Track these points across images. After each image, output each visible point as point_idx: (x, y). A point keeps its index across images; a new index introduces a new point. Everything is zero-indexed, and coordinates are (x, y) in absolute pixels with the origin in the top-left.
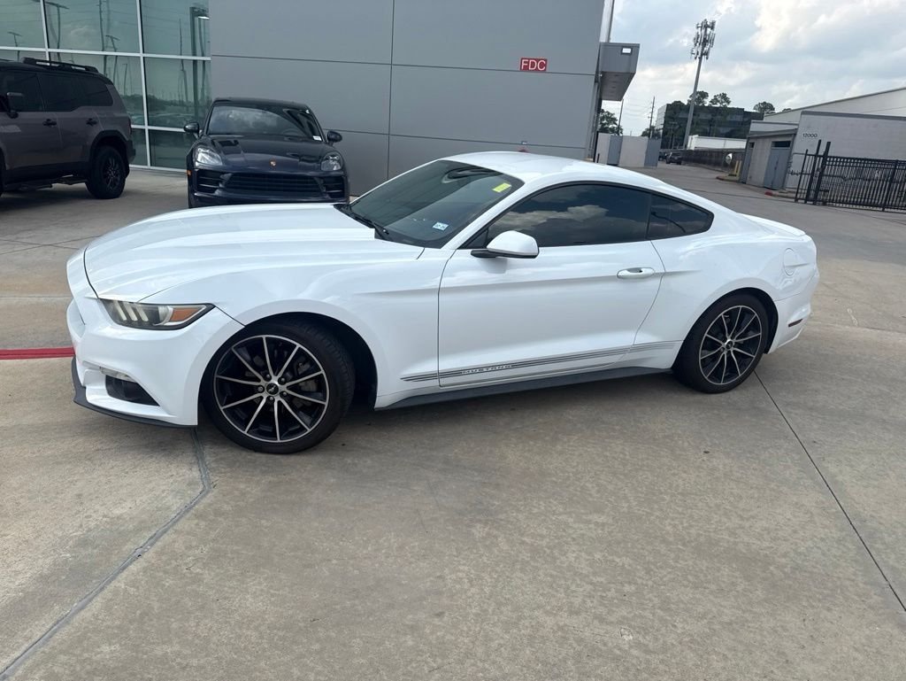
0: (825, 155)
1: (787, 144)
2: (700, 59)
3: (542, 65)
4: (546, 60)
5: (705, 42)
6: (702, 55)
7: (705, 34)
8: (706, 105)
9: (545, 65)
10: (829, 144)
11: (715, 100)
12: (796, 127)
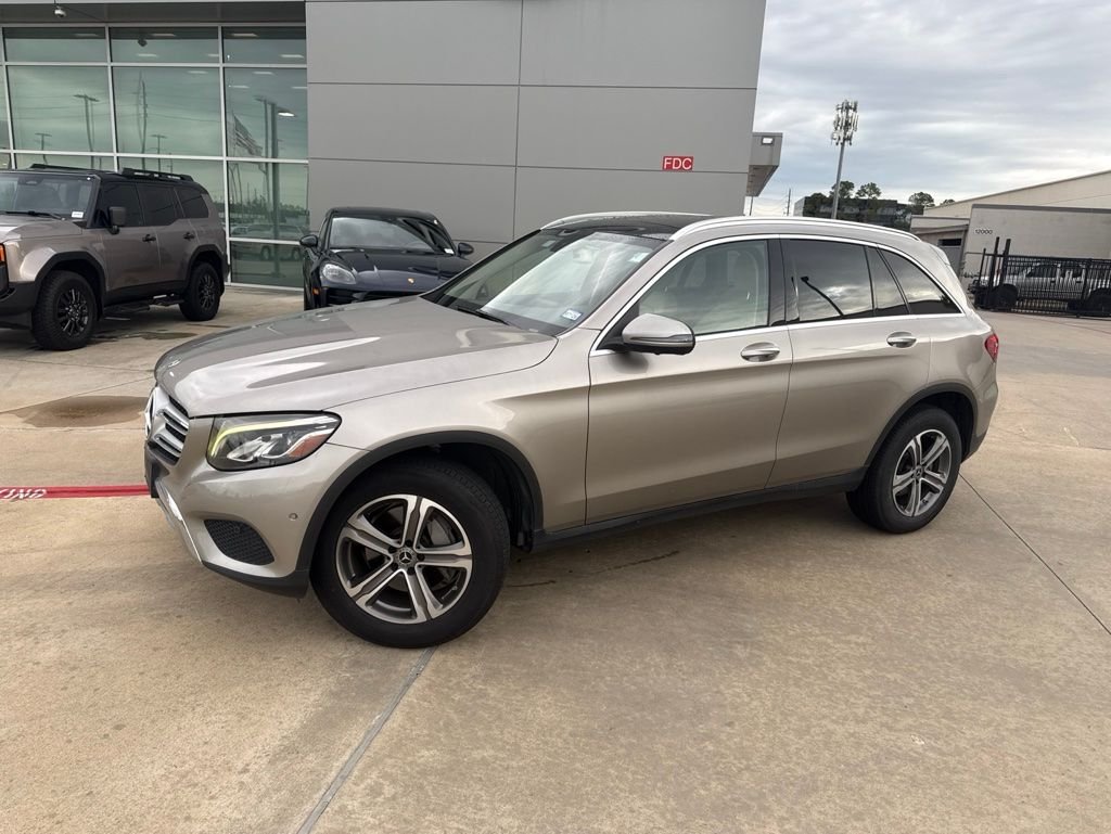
0: (1005, 255)
1: (957, 242)
2: (843, 144)
3: (687, 164)
4: (692, 158)
5: (847, 125)
6: (844, 139)
7: (847, 117)
8: (852, 197)
9: (691, 164)
10: (1008, 241)
11: (862, 191)
12: (967, 222)
